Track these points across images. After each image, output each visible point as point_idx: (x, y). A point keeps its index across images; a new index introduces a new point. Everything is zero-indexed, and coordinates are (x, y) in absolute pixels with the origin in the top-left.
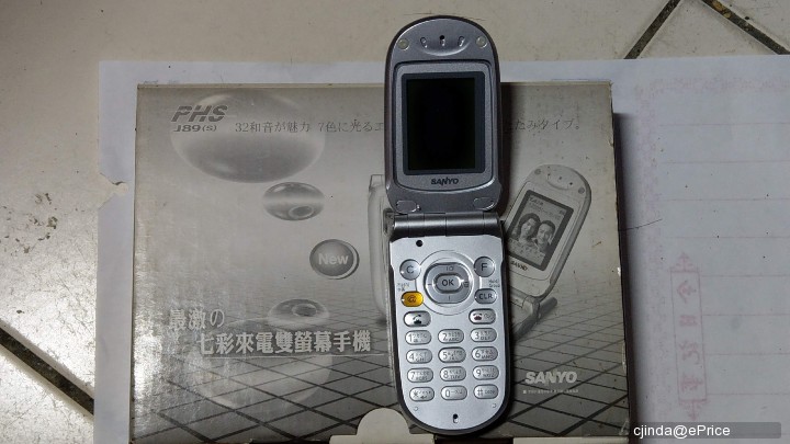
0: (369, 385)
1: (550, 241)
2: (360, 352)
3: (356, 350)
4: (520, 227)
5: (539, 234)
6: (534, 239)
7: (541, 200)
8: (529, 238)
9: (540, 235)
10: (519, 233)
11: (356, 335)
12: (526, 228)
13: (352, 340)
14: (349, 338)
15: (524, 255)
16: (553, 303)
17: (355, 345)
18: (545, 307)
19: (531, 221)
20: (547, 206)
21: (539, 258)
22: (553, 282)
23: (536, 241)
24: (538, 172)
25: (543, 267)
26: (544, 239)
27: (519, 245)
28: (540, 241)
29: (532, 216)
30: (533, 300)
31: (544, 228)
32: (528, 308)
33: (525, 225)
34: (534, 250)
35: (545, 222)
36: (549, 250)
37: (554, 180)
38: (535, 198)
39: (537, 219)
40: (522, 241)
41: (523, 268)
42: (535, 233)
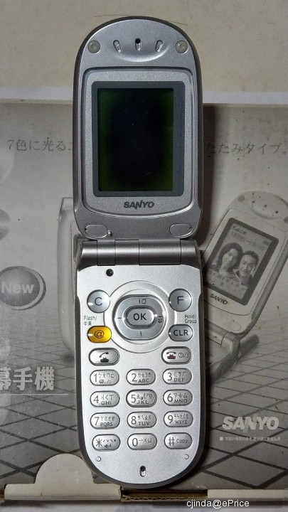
0: (50, 428)
1: (253, 273)
2: (42, 391)
3: (38, 388)
4: (221, 258)
5: (241, 265)
6: (235, 271)
7: (245, 230)
8: (230, 270)
9: (243, 267)
10: (220, 263)
11: (38, 373)
12: (228, 258)
13: (34, 378)
14: (30, 376)
15: (224, 288)
16: (254, 342)
17: (37, 382)
18: (245, 345)
19: (232, 251)
20: (251, 236)
21: (240, 291)
22: (256, 318)
23: (238, 273)
24: (241, 199)
25: (244, 301)
26: (247, 271)
27: (219, 277)
28: (242, 274)
29: (234, 246)
30: (233, 337)
31: (247, 258)
32: (228, 346)
33: (226, 256)
34: (235, 283)
35: (248, 253)
36: (252, 282)
37: (258, 208)
38: (238, 227)
39: (239, 249)
40: (223, 272)
41: (224, 302)
42: (236, 265)
